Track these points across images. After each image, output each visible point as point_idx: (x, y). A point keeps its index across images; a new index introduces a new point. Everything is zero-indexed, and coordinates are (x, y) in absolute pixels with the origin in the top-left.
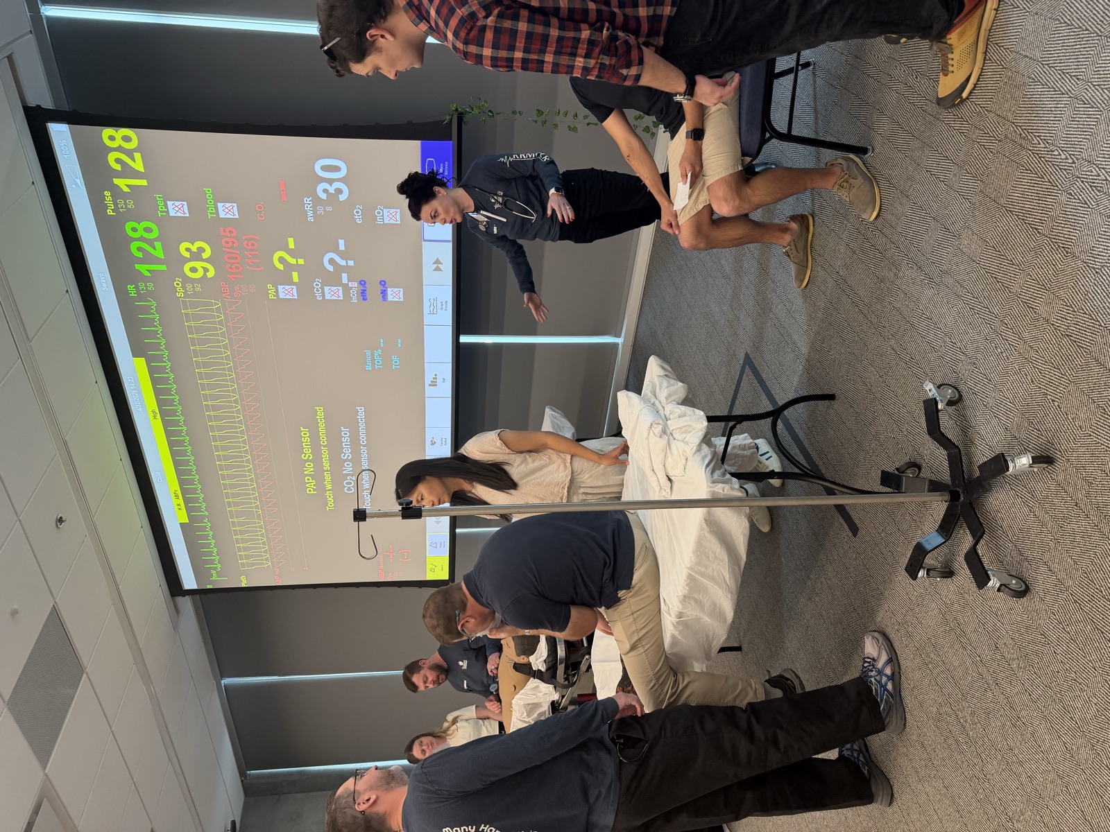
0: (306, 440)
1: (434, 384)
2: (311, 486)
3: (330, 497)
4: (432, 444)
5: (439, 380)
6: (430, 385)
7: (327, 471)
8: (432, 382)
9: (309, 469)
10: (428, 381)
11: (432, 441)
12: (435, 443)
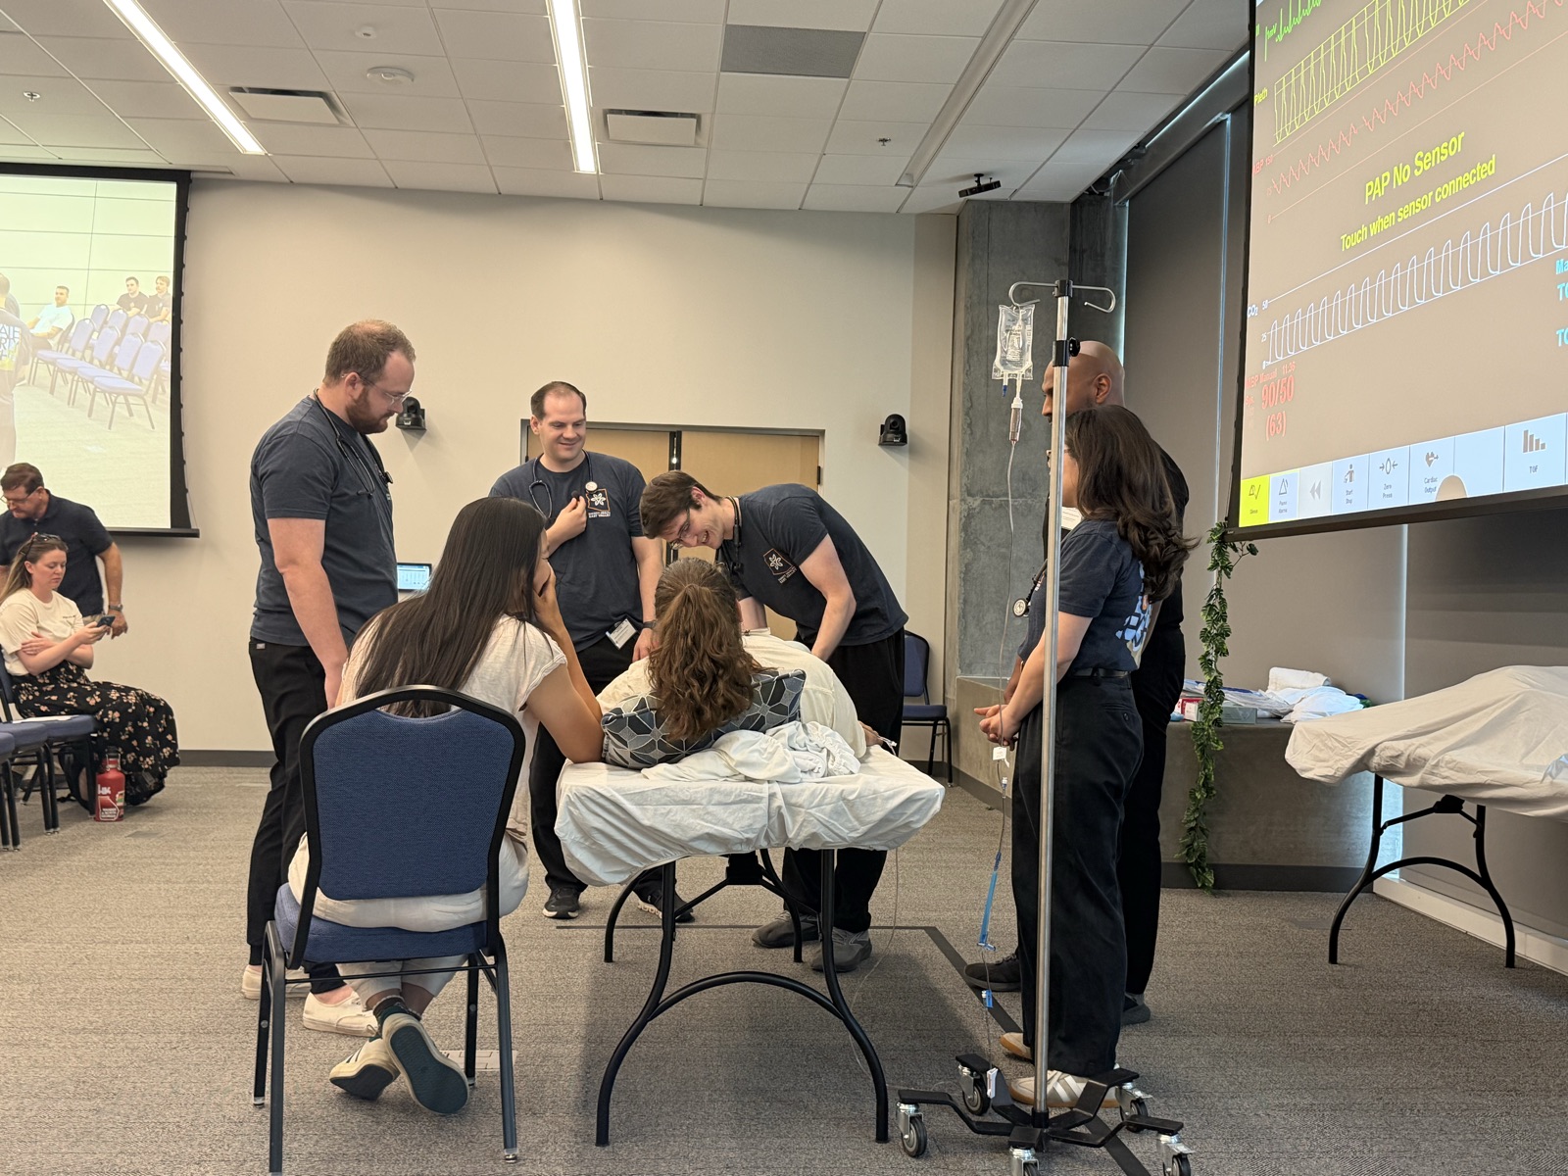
0: (1445, 152)
1: (1530, 443)
2: (1376, 189)
3: (1360, 235)
4: (1428, 457)
5: (1534, 456)
6: (1526, 432)
7: (1397, 217)
8: (1532, 436)
9: (1401, 176)
10: (1536, 427)
11: (1432, 455)
12: (1429, 463)
